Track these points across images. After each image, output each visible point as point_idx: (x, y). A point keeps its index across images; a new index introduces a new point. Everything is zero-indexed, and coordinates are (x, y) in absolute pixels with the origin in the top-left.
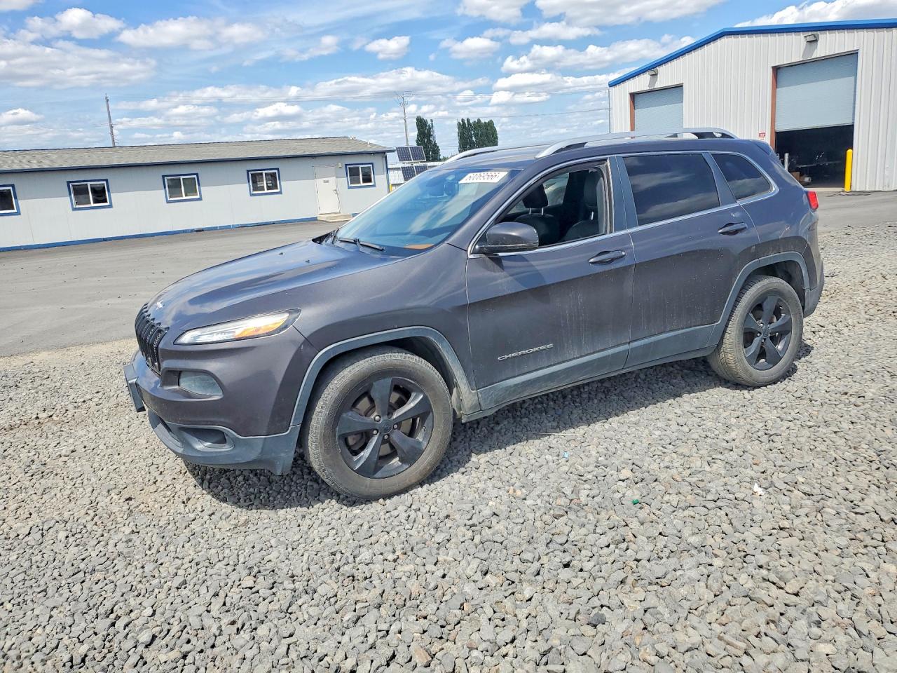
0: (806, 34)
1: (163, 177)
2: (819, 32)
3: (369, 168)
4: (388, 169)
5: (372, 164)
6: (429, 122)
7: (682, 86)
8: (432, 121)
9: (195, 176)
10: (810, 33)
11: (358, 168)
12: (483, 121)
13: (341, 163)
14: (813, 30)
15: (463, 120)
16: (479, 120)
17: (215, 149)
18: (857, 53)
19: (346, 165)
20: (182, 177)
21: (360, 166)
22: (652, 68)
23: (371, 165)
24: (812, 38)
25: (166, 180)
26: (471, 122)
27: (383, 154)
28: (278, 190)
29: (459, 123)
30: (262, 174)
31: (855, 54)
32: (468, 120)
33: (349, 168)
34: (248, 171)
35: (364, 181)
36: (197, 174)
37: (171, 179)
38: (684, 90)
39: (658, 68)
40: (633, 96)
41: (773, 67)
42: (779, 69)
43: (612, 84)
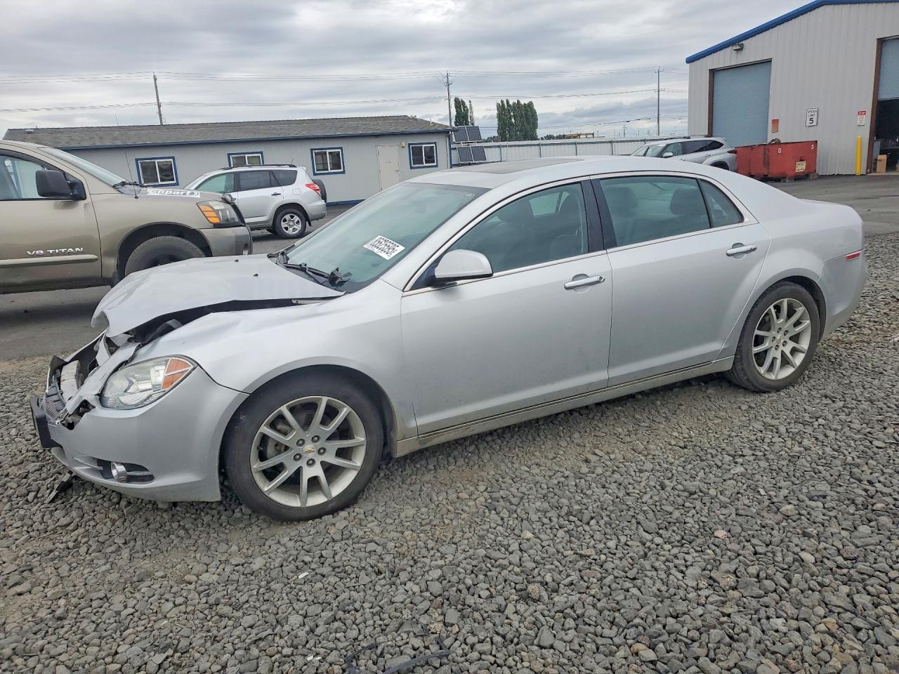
1: (229, 155)
3: (433, 147)
4: (451, 149)
5: (435, 143)
6: (467, 104)
7: (770, 62)
8: (470, 102)
9: (260, 155)
11: (421, 147)
12: (522, 102)
13: (405, 142)
15: (502, 102)
16: (518, 101)
17: (277, 127)
19: (409, 145)
20: (247, 156)
21: (424, 146)
22: (737, 43)
23: (434, 145)
25: (231, 158)
26: (511, 103)
28: (342, 170)
29: (498, 104)
30: (326, 153)
32: (508, 102)
33: (412, 148)
34: (312, 150)
35: (427, 162)
36: (261, 153)
37: (236, 158)
38: (772, 65)
39: (743, 42)
40: (713, 72)
41: (878, 39)
42: (885, 41)
43: (690, 60)
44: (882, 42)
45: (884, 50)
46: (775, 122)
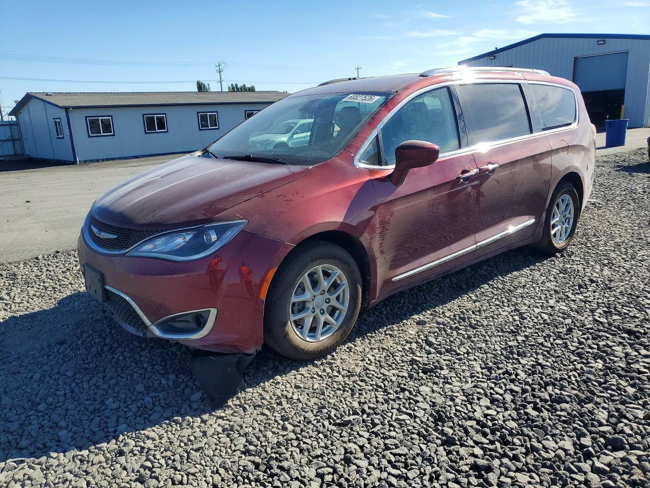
0: (598, 40)
2: (605, 39)
6: (207, 86)
8: (208, 84)
12: (248, 85)
14: (602, 38)
15: (232, 86)
16: (244, 86)
18: (628, 52)
20: (208, 114)
22: (491, 55)
24: (601, 42)
25: (199, 115)
26: (238, 87)
29: (230, 87)
32: (236, 85)
36: (216, 112)
37: (202, 115)
39: (495, 55)
41: (574, 58)
42: (578, 59)
43: (461, 63)
45: (577, 63)
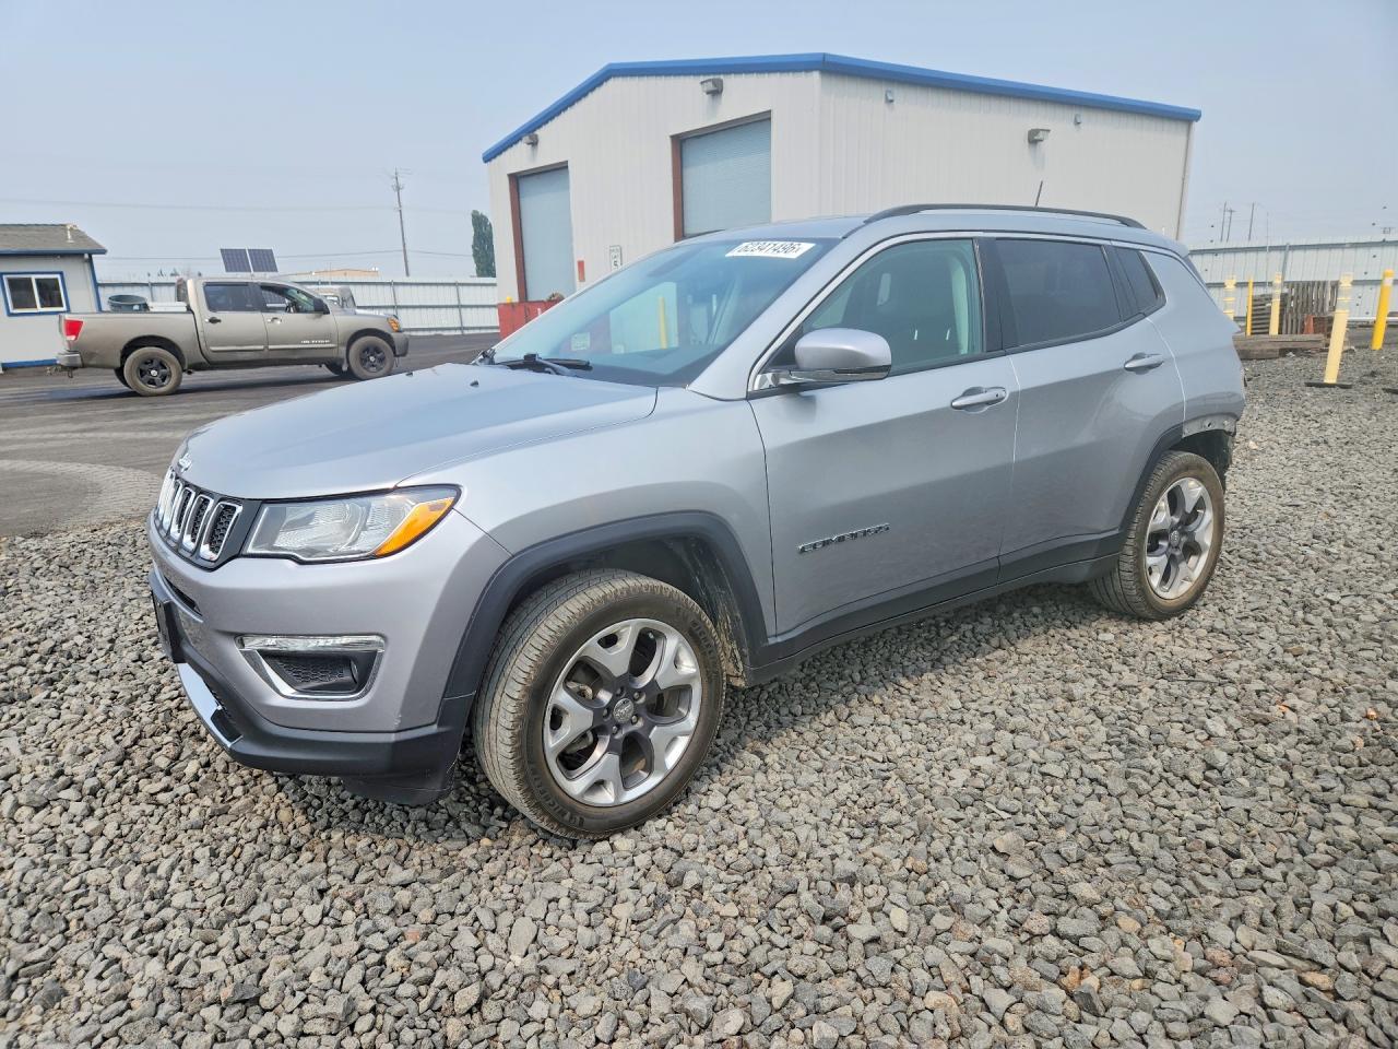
0: (702, 78)
2: (722, 77)
3: (56, 280)
4: (97, 285)
5: (61, 273)
7: (567, 167)
10: (707, 78)
11: (30, 280)
14: (715, 72)
18: (770, 119)
19: (2, 274)
21: (33, 277)
22: (529, 133)
23: (58, 276)
24: (710, 86)
27: (84, 255)
31: (764, 119)
33: (10, 280)
35: (43, 306)
38: (571, 174)
39: (538, 132)
40: (516, 180)
41: (673, 137)
42: (685, 140)
43: (489, 157)
44: (680, 142)
45: (684, 156)
46: (581, 264)
